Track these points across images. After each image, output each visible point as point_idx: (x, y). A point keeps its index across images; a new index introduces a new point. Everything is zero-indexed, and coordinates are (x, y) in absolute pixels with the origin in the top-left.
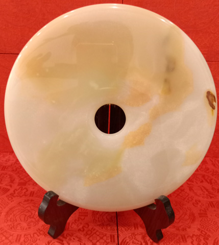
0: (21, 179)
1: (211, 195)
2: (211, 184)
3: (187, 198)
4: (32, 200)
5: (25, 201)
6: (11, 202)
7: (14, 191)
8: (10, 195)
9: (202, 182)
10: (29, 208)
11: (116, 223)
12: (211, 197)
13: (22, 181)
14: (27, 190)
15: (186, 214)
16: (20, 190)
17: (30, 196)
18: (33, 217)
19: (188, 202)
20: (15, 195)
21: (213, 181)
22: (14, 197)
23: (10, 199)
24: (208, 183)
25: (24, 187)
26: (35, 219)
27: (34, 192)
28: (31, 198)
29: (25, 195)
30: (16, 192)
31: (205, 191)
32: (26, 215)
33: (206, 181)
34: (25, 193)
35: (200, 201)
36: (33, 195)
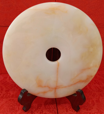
0: (7, 88)
1: (100, 90)
2: (99, 84)
3: (89, 93)
4: (13, 100)
5: (9, 100)
6: (2, 101)
7: (3, 95)
8: (1, 97)
9: (95, 84)
10: (11, 104)
11: (56, 109)
12: (100, 91)
13: (7, 89)
14: (10, 94)
15: (90, 101)
16: (6, 94)
17: (12, 97)
18: (14, 109)
19: (90, 95)
20: (4, 97)
21: (100, 83)
22: (4, 98)
23: (1, 99)
24: (98, 84)
25: (8, 92)
26: (15, 110)
27: (14, 95)
28: (12, 98)
29: (9, 97)
30: (4, 96)
31: (97, 88)
32: (10, 109)
33: (97, 83)
34: (9, 96)
35: (95, 94)
36: (13, 97)
